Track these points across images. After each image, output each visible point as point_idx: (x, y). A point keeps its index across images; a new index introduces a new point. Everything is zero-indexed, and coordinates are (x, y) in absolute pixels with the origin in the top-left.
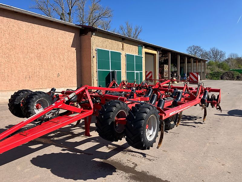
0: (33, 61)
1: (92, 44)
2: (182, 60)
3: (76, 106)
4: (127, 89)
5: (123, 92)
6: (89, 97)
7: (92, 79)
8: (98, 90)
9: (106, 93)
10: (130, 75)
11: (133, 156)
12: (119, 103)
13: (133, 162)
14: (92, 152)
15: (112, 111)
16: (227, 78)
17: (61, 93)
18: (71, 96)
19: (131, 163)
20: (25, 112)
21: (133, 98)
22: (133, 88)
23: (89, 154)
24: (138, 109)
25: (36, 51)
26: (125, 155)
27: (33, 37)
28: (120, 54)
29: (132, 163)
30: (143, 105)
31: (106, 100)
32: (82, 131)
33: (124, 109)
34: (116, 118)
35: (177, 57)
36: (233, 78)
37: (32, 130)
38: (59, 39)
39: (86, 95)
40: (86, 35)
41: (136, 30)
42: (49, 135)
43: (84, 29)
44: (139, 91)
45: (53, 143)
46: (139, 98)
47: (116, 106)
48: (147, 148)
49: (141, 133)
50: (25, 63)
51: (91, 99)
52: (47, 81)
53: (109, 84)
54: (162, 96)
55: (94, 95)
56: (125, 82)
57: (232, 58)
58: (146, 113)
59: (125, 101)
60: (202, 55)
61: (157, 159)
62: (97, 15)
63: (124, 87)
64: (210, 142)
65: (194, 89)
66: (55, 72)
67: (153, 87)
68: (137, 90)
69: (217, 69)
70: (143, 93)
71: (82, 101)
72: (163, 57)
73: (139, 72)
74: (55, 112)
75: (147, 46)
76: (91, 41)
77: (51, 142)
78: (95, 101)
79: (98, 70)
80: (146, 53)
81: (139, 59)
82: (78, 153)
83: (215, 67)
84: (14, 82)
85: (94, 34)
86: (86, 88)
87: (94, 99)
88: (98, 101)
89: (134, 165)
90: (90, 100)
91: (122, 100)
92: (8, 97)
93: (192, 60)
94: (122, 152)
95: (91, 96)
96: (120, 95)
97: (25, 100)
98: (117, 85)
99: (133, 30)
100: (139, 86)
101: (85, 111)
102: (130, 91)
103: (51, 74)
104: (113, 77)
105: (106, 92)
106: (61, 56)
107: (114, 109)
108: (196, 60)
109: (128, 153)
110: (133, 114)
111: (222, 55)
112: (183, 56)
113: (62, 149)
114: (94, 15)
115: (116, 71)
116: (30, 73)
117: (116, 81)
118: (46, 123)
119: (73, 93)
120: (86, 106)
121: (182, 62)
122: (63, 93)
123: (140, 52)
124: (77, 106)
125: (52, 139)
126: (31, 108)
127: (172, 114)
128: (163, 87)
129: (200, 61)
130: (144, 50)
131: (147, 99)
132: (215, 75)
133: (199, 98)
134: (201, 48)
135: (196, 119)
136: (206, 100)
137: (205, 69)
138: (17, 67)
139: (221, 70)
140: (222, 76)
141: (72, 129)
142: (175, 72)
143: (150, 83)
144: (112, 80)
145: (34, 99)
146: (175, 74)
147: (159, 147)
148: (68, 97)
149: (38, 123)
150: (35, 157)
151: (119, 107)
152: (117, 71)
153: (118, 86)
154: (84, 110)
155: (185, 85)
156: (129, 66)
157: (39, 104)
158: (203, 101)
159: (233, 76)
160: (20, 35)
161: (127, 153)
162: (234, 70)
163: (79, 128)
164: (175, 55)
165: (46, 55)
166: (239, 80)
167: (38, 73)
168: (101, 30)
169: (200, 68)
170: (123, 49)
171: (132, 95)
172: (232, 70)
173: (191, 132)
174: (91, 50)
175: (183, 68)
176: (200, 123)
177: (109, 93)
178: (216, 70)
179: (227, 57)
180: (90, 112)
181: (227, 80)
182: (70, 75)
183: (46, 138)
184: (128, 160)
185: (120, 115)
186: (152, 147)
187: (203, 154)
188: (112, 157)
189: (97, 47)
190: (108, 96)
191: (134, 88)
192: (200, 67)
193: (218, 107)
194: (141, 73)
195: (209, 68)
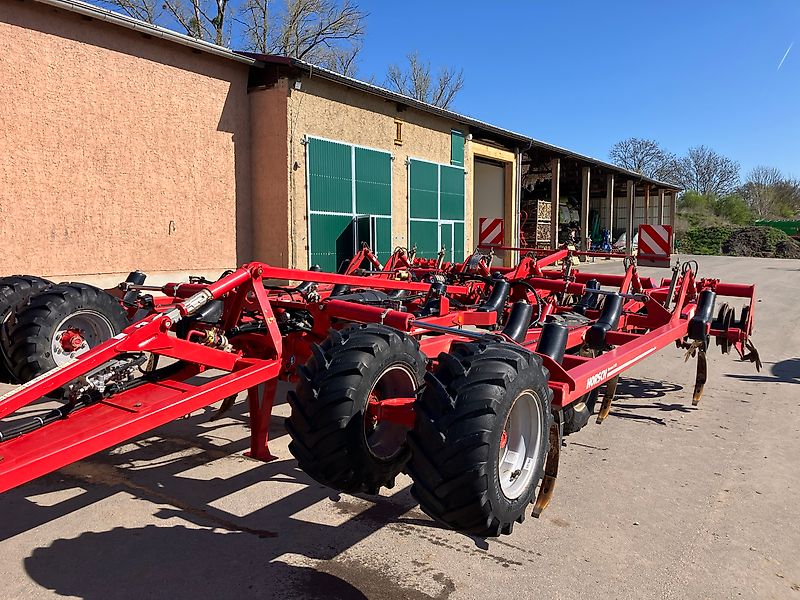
0: (81, 177)
1: (289, 122)
2: (596, 186)
3: (213, 345)
4: (413, 279)
5: (397, 291)
6: (266, 308)
7: (290, 243)
8: (305, 283)
9: (333, 294)
10: (420, 233)
11: (436, 543)
12: (386, 338)
13: (436, 572)
14: (274, 525)
15: (357, 372)
16: (746, 249)
17: (163, 290)
18: (193, 303)
19: (429, 579)
20: (15, 364)
21: (436, 314)
22: (438, 277)
23: (264, 534)
24: (467, 365)
25: (92, 141)
26: (404, 540)
27: (81, 91)
28: (389, 158)
29: (437, 578)
30: (488, 348)
31: (335, 321)
32: (242, 433)
33: (404, 361)
34: (370, 399)
35: (581, 174)
36: (763, 249)
37: (26, 440)
38: (174, 99)
39: (255, 300)
40: (268, 87)
41: (444, 83)
42: (116, 451)
43: (262, 66)
44: (457, 289)
45: (129, 483)
46: (459, 316)
47: (370, 351)
48: (500, 529)
49: (477, 472)
50: (51, 182)
51: (273, 318)
52: (130, 247)
53: (348, 263)
54: (544, 307)
55: (286, 299)
56: (406, 255)
57: (759, 185)
58: (500, 382)
59: (410, 326)
60: (659, 172)
61: (531, 557)
62: (313, 27)
63: (404, 274)
64: (729, 485)
65: (657, 283)
66: (161, 218)
67: (510, 276)
68: (452, 284)
69: (710, 220)
70: (471, 294)
71: (240, 324)
72: (535, 173)
73: (452, 222)
74: (126, 366)
75: (482, 134)
76: (289, 112)
77: (119, 480)
78: (291, 324)
79: (310, 212)
80: (478, 159)
81: (454, 176)
82: (218, 530)
83: (706, 212)
84: (10, 249)
85: (298, 85)
86: (255, 275)
87: (288, 315)
88: (301, 325)
89: (440, 587)
90: (271, 321)
91: (397, 322)
93: (631, 188)
94: (393, 525)
95: (275, 306)
96: (388, 304)
97: (16, 316)
98: (376, 265)
99: (434, 84)
100: (456, 270)
101: (249, 365)
102: (424, 287)
103: (143, 224)
104: (364, 236)
105: (337, 288)
106: (181, 162)
107: (364, 361)
108: (645, 187)
109: (419, 531)
110: (444, 387)
111: (727, 175)
112: (601, 172)
113: (156, 507)
114: (301, 27)
115: (373, 218)
116: (70, 218)
117: (374, 253)
118: (90, 412)
119: (202, 294)
120: (254, 344)
121: (599, 194)
122: (168, 289)
123: (457, 154)
124: (218, 345)
125: (124, 466)
126: (40, 346)
127: (595, 382)
128: (546, 273)
129: (656, 190)
130: (473, 148)
131: (487, 318)
132: (703, 237)
133: (681, 317)
134: (660, 149)
135: (661, 394)
136: (709, 324)
137: (672, 217)
138: (19, 197)
139: (725, 224)
140: (728, 242)
141: (204, 425)
142: (572, 225)
143: (495, 261)
144: (360, 248)
145: (53, 313)
146: (573, 233)
147: (541, 510)
148: (180, 308)
149: (55, 412)
150: (45, 543)
151: (384, 355)
152: (375, 216)
153: (378, 270)
154: (246, 361)
155: (627, 270)
156: (420, 203)
157: (76, 331)
158: (696, 329)
159: (765, 242)
160: (31, 80)
161: (412, 529)
162: (768, 224)
163: (231, 421)
164: (574, 166)
165: (127, 154)
166: (785, 257)
167: (96, 219)
168: (324, 71)
169: (656, 214)
170: (398, 143)
171: (431, 304)
172: (762, 223)
173: (651, 444)
174: (289, 142)
175: (599, 213)
176: (679, 408)
177: (345, 293)
178: (706, 223)
179: (743, 178)
180: (270, 368)
181: (745, 255)
182: (214, 229)
183: (101, 463)
184: (419, 564)
185: (391, 385)
186: (520, 521)
187: (711, 538)
188: (352, 548)
189: (308, 131)
190: (342, 307)
191: (441, 279)
192: (656, 210)
193: (747, 352)
194: (460, 228)
195: (686, 216)
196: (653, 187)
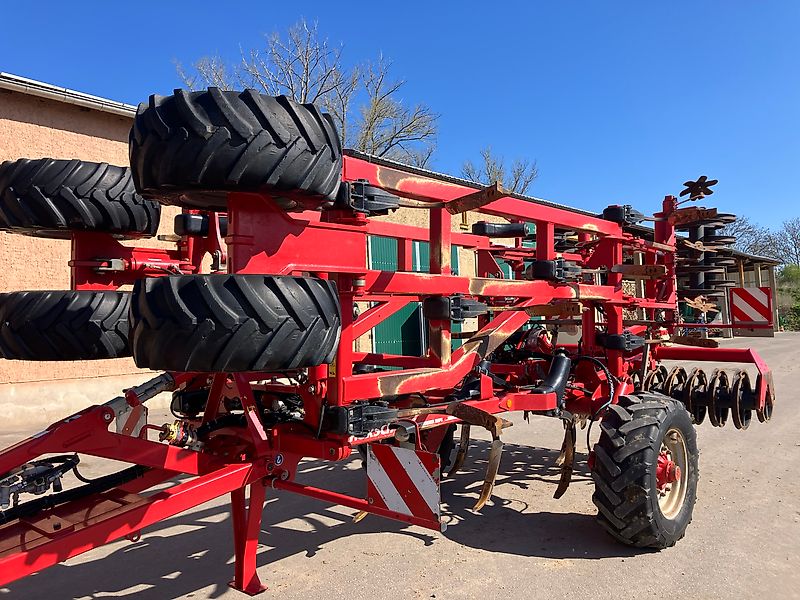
21: (476, 397)
41: (518, 175)
46: (508, 399)
60: (753, 247)
87: (281, 403)
88: (297, 415)
92: (40, 404)
99: (508, 176)
108: (738, 262)
114: (377, 132)
124: (183, 443)
129: (751, 264)
134: (750, 223)
170: (464, 226)
171: (471, 385)
195: (789, 291)
196: (747, 261)
